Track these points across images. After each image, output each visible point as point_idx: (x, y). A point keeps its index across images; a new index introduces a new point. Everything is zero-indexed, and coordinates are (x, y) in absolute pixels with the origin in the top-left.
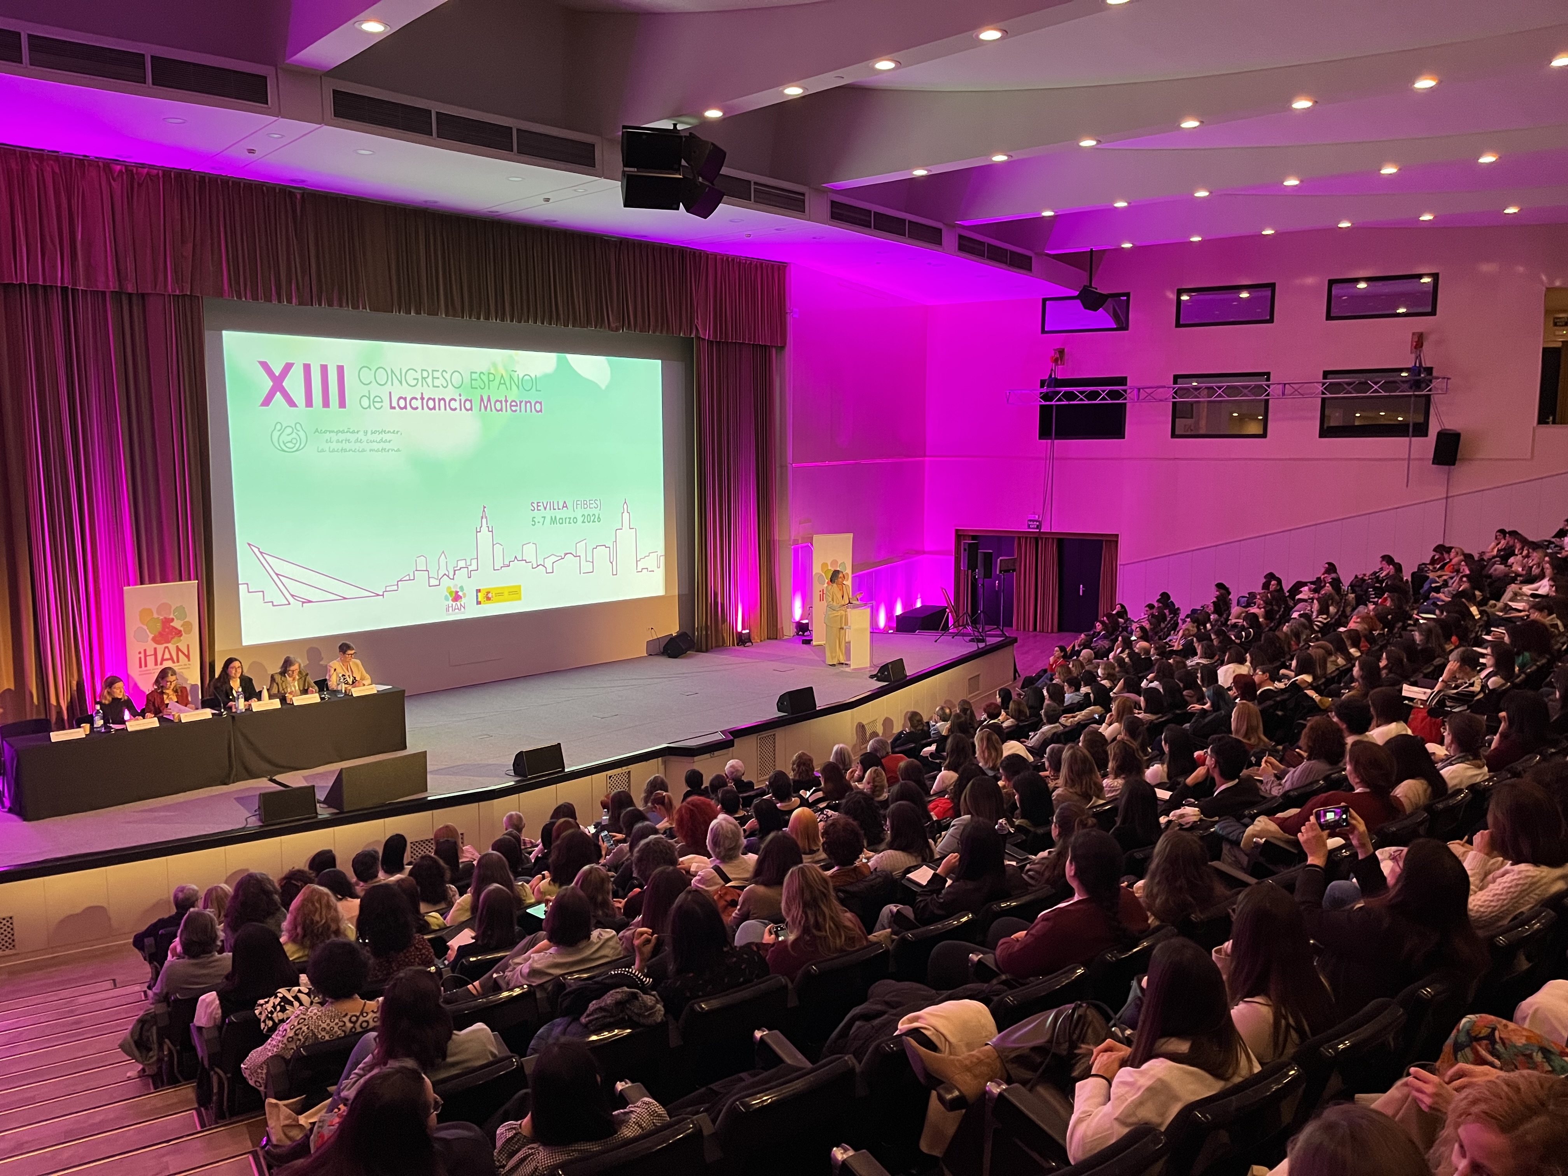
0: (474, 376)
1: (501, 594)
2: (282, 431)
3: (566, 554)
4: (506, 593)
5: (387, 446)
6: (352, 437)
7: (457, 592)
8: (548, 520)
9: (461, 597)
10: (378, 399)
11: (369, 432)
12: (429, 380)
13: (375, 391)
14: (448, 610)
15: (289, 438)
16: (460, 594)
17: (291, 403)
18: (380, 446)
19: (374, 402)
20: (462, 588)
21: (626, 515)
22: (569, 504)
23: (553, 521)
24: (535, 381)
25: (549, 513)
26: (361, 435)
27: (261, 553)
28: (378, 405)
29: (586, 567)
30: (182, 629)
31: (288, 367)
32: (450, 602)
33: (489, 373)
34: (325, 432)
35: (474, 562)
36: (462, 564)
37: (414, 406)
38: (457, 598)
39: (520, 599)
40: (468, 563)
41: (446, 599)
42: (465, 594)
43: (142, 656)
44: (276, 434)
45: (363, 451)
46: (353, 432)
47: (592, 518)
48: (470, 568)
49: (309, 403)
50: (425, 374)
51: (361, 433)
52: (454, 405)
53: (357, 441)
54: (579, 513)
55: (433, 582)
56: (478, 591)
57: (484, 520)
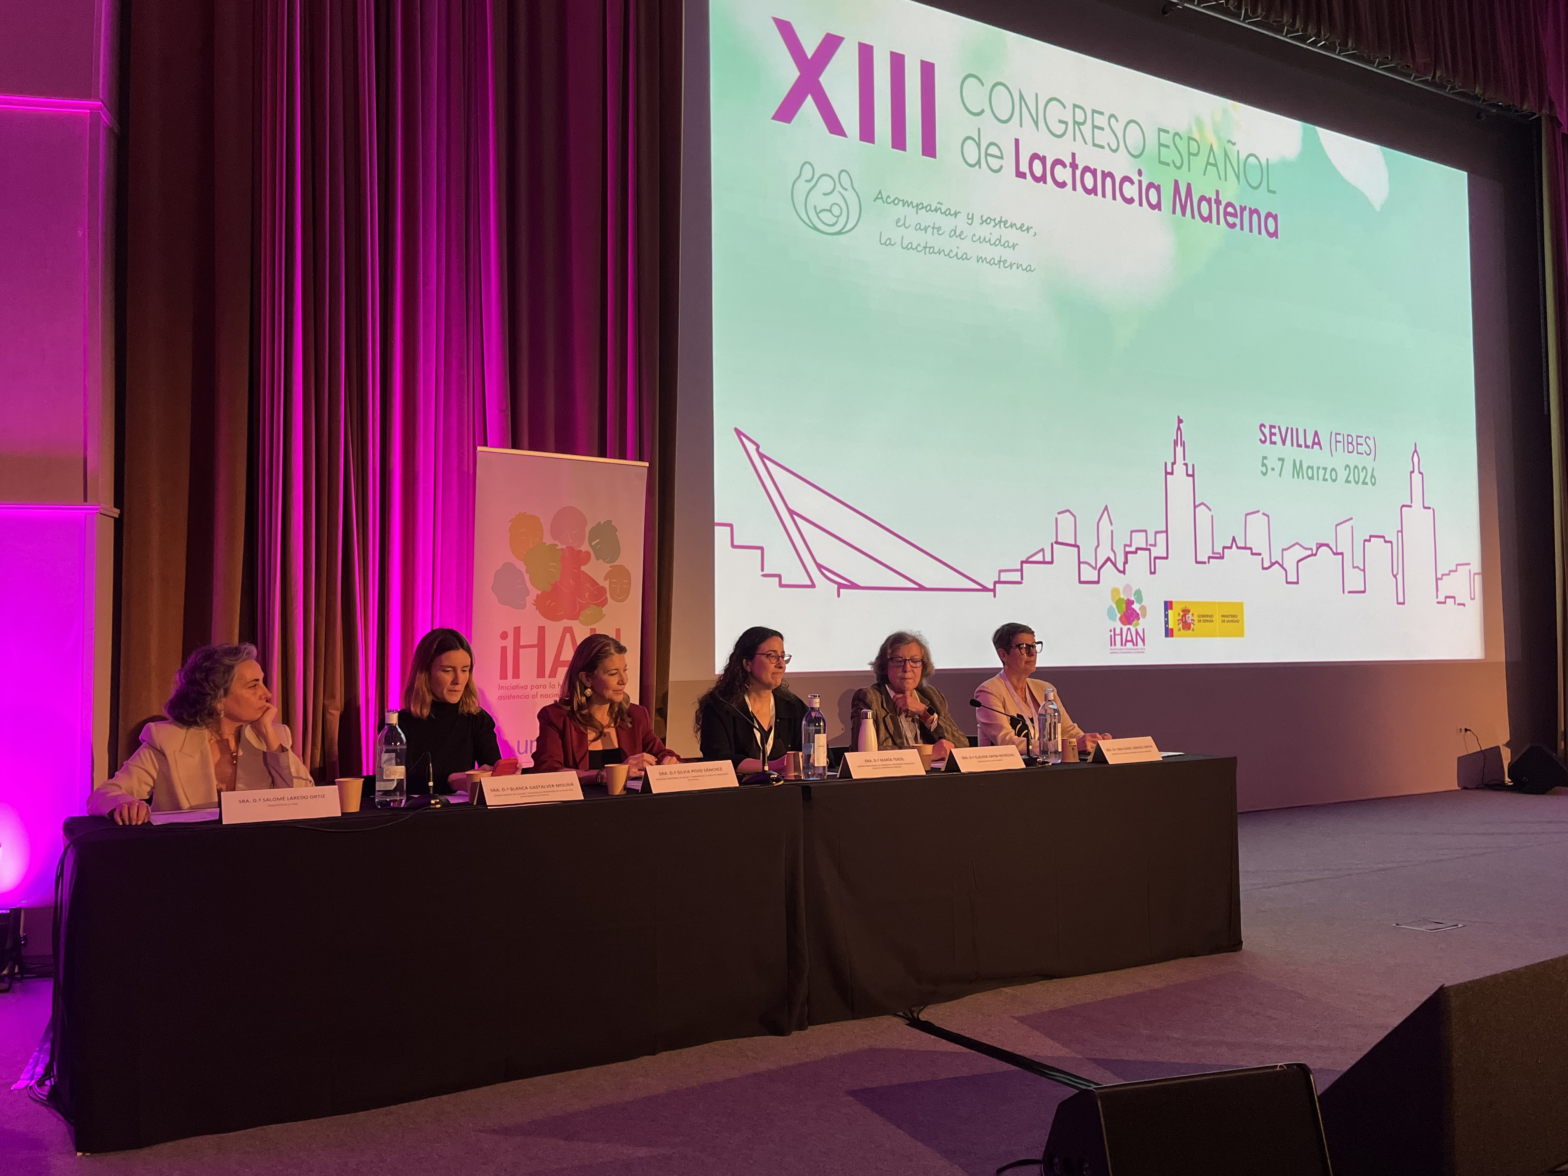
0: (1166, 138)
1: (1207, 618)
2: (814, 182)
3: (1321, 545)
4: (1217, 618)
5: (1007, 254)
6: (947, 223)
7: (1129, 603)
8: (1288, 467)
9: (1137, 616)
10: (993, 150)
11: (977, 220)
12: (1087, 129)
13: (992, 132)
14: (1113, 642)
15: (825, 203)
16: (1136, 606)
17: (834, 126)
18: (996, 252)
19: (987, 154)
20: (1138, 593)
21: (1416, 476)
22: (1324, 439)
23: (1298, 469)
24: (1265, 170)
25: (1289, 452)
26: (960, 223)
27: (762, 456)
28: (995, 163)
29: (1354, 580)
30: (606, 584)
31: (831, 44)
32: (1118, 625)
33: (1190, 138)
34: (896, 201)
35: (1161, 537)
36: (1139, 540)
37: (1060, 180)
38: (1129, 615)
39: (1241, 634)
40: (1151, 541)
41: (1110, 614)
42: (1143, 608)
43: (509, 643)
44: (802, 187)
45: (965, 257)
46: (947, 213)
47: (1362, 475)
48: (1155, 552)
49: (867, 133)
50: (1080, 117)
51: (962, 217)
52: (1130, 191)
53: (955, 233)
54: (1340, 459)
55: (1089, 574)
56: (1168, 605)
57: (1179, 449)
